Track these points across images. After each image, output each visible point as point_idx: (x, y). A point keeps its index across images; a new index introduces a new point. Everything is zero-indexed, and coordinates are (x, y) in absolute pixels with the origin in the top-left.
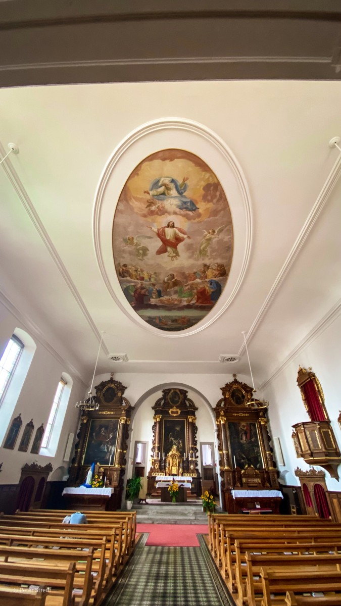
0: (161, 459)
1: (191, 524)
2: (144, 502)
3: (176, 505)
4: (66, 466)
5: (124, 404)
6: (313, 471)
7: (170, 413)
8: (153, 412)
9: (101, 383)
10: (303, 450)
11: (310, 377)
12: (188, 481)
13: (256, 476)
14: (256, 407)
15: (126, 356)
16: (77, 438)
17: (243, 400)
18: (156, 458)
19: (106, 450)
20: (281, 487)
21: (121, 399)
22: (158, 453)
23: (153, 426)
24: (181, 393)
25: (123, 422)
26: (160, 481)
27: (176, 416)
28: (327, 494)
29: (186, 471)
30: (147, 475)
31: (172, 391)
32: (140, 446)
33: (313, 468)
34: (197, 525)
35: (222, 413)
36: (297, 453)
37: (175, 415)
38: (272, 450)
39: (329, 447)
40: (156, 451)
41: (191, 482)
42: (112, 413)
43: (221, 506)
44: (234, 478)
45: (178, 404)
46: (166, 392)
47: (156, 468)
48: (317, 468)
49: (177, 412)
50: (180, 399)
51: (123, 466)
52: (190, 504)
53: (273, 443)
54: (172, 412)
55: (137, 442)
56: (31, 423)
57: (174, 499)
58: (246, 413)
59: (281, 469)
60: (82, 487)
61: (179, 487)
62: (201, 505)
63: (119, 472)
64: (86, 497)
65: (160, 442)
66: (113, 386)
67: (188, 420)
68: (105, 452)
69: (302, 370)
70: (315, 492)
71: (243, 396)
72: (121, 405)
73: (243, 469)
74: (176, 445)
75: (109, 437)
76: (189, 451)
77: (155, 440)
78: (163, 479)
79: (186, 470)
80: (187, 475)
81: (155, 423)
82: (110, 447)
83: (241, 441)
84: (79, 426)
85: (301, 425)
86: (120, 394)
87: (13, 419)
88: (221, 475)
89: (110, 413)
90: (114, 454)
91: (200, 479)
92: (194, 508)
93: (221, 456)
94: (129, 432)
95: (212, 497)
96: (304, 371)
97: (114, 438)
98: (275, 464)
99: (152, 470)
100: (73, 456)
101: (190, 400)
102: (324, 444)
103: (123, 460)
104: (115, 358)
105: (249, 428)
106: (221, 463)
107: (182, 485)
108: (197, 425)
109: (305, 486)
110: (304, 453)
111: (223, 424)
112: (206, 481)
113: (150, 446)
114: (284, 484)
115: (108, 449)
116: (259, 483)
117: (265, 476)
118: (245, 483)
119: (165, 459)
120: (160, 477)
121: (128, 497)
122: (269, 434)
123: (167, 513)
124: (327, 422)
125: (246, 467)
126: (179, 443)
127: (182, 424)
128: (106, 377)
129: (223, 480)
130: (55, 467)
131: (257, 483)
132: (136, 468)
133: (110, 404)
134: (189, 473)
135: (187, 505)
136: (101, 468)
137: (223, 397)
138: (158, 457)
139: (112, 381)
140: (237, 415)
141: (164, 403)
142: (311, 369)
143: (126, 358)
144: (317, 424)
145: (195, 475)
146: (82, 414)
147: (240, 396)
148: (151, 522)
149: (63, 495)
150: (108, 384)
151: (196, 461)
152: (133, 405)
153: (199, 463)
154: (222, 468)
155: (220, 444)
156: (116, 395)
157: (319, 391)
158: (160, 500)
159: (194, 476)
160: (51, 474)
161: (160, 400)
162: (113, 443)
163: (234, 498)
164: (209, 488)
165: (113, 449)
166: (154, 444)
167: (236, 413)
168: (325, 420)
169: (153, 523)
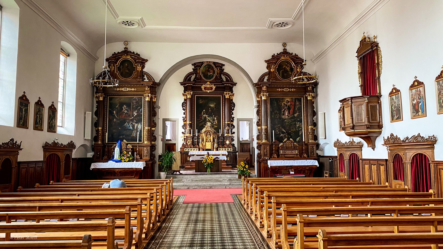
0: (194, 136)
1: (226, 188)
2: (178, 173)
3: (211, 174)
4: (88, 144)
5: (146, 80)
6: (352, 143)
7: (203, 90)
8: (182, 88)
9: (113, 55)
10: (346, 123)
11: (372, 48)
12: (223, 155)
13: (295, 148)
14: (306, 81)
15: (142, 19)
16: (94, 116)
17: (290, 73)
18: (188, 135)
19: (131, 128)
20: (318, 158)
21: (142, 74)
22: (190, 130)
23: (183, 103)
24: (216, 67)
25: (147, 99)
26: (193, 155)
27: (210, 93)
28: (360, 161)
29: (221, 146)
30: (179, 150)
31: (204, 65)
32: (168, 124)
33: (353, 140)
34: (232, 188)
35: (264, 88)
36: (341, 126)
37: (208, 91)
38: (315, 125)
39: (372, 120)
40: (188, 128)
41: (226, 155)
42: (133, 89)
43: (256, 174)
44: (271, 150)
45: (211, 80)
46: (197, 66)
47: (189, 144)
48: (357, 139)
49: (212, 88)
50: (214, 73)
51: (153, 143)
52: (225, 173)
53: (317, 119)
54: (205, 88)
55: (165, 120)
56: (39, 101)
57: (209, 170)
58: (292, 88)
59: (321, 141)
60: (110, 162)
61: (214, 160)
62: (237, 174)
63: (149, 148)
64: (117, 170)
65: (192, 119)
66: (129, 57)
67: (225, 96)
68: (131, 129)
69: (365, 38)
70: (350, 160)
71: (292, 69)
72: (143, 81)
73: (282, 142)
74: (209, 121)
75: (133, 115)
76: (225, 128)
77: (186, 117)
78: (197, 154)
79: (221, 144)
80: (223, 150)
81: (185, 100)
82: (136, 125)
83: (283, 117)
84: (95, 105)
85: (349, 100)
86: (139, 68)
87: (18, 98)
88: (258, 148)
89: (130, 89)
90: (141, 131)
91: (236, 153)
92: (229, 176)
93: (260, 131)
94: (156, 110)
95: (247, 166)
96: (367, 40)
97: (139, 115)
98: (316, 138)
99: (184, 146)
100: (95, 135)
101: (227, 75)
102: (368, 118)
103: (152, 137)
104: (127, 23)
105: (293, 104)
106: (258, 138)
107: (217, 158)
108: (234, 101)
109: (341, 155)
110: (346, 126)
111: (264, 100)
112: (242, 153)
113: (181, 123)
114: (322, 155)
115: (133, 126)
116: (297, 154)
117: (304, 148)
118: (282, 154)
119: (198, 136)
120: (194, 152)
121: (160, 170)
122: (315, 109)
123: (202, 180)
124: (378, 96)
125: (285, 140)
126: (214, 120)
127: (217, 101)
128: (119, 48)
129: (259, 152)
130: (78, 144)
131: (294, 154)
132: (166, 144)
133: (129, 79)
134: (225, 147)
135: (222, 174)
136: (129, 145)
137: (267, 71)
138: (190, 133)
139: (126, 52)
140: (282, 90)
141: (195, 78)
142: (375, 37)
143: (142, 23)
144: (366, 99)
145: (231, 150)
146: (95, 90)
147: (288, 69)
148: (187, 188)
149: (91, 169)
150: (122, 55)
151: (233, 136)
152: (157, 81)
153: (236, 139)
154: (260, 141)
155: (259, 120)
156: (134, 69)
157: (378, 64)
158: (195, 171)
159: (229, 150)
160: (74, 151)
161: (190, 74)
162: (139, 121)
163: (269, 167)
164: (245, 159)
165: (139, 126)
166: (185, 120)
167: (281, 88)
168: (376, 95)
169: (188, 188)
